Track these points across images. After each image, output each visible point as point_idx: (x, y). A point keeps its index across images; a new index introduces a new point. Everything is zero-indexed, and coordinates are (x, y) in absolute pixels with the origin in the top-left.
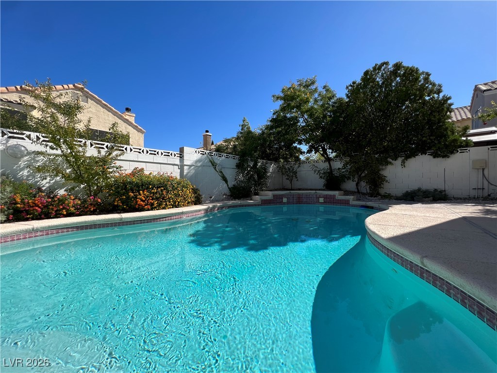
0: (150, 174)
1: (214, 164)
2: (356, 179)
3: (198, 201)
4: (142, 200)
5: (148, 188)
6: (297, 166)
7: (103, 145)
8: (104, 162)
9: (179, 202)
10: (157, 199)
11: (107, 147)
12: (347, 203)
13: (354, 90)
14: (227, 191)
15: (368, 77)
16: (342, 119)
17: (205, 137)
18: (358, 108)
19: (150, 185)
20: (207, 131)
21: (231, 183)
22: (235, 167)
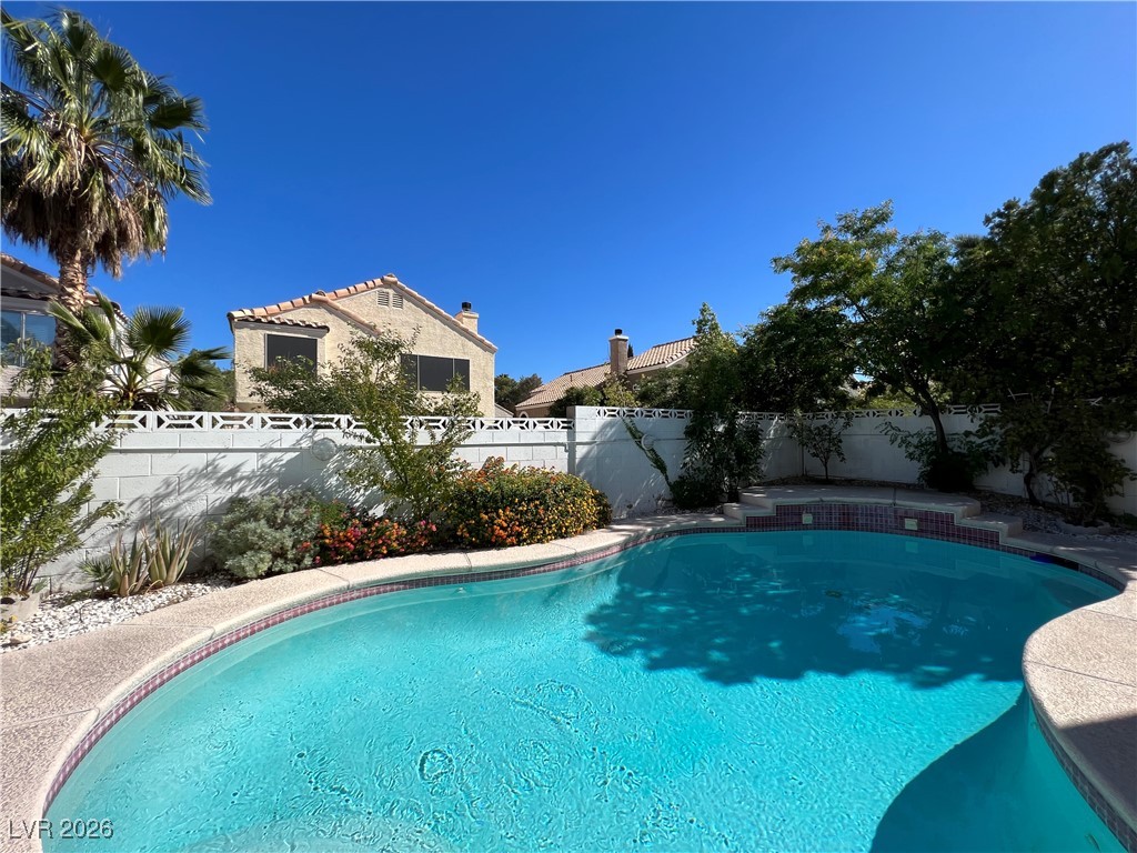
0: (514, 467)
1: (635, 434)
2: (1025, 465)
3: (604, 520)
4: (502, 528)
5: (512, 502)
6: (841, 421)
7: (439, 421)
8: (439, 452)
9: (567, 528)
10: (528, 523)
11: (444, 424)
12: (990, 539)
13: (1013, 225)
14: (664, 490)
15: (1054, 192)
16: (970, 311)
17: (615, 343)
18: (1022, 276)
19: (516, 496)
20: (619, 332)
21: (674, 474)
22: (684, 436)
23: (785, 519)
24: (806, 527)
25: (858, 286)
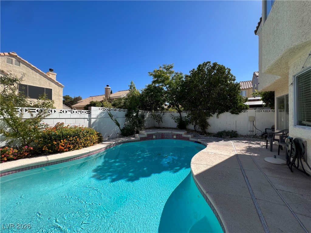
0: (68, 126)
1: (111, 116)
2: (194, 123)
3: (100, 141)
4: (62, 146)
5: (66, 138)
6: (162, 113)
7: (35, 109)
8: (35, 121)
9: (87, 144)
10: (73, 144)
11: (37, 111)
12: (188, 139)
13: (195, 74)
14: (119, 131)
15: (200, 68)
16: (186, 91)
17: (106, 89)
18: (195, 85)
19: (68, 135)
20: (108, 86)
21: (122, 127)
22: (125, 116)
23: (149, 137)
24: (154, 139)
25: (166, 82)
